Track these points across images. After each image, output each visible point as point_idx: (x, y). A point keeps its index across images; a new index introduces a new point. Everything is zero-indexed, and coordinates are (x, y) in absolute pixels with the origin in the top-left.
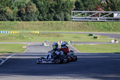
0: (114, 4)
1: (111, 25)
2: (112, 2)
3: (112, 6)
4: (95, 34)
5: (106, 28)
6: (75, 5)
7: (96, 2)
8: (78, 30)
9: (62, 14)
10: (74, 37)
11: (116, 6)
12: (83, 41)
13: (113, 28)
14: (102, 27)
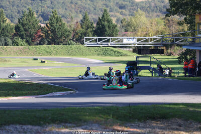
0: (54, 27)
1: (52, 49)
2: (52, 26)
3: (52, 30)
4: (40, 58)
5: (47, 52)
6: (15, 30)
7: (36, 26)
8: (20, 54)
9: (3, 39)
10: (22, 62)
11: (56, 29)
12: (29, 65)
13: (54, 52)
14: (43, 52)
